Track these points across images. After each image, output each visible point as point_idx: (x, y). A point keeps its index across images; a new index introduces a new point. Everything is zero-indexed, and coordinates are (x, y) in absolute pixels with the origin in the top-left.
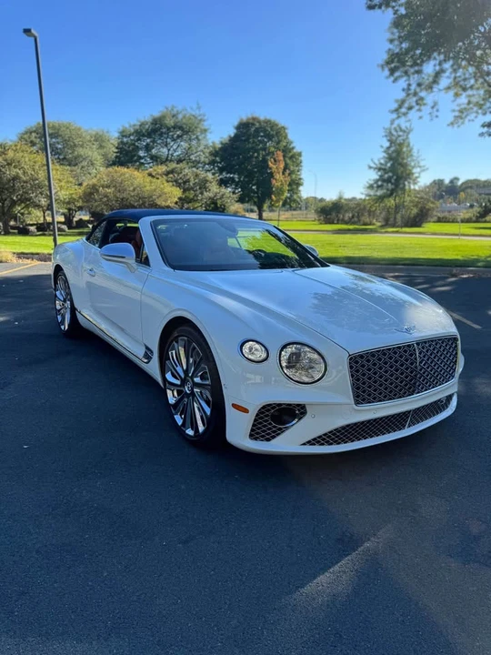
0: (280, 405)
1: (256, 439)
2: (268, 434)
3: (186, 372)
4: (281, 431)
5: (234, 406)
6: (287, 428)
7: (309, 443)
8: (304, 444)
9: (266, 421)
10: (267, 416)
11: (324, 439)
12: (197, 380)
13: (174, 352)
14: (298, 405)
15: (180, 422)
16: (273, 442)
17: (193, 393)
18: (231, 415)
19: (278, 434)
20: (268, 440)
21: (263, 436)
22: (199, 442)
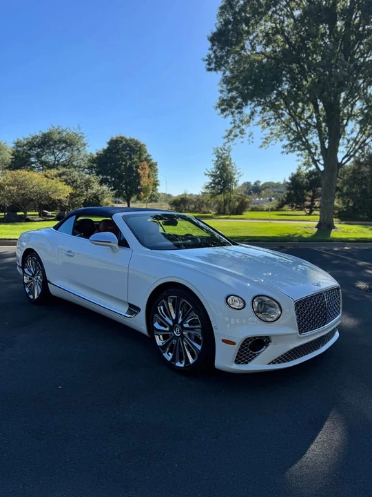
0: (255, 338)
1: (239, 363)
2: (247, 359)
3: (175, 321)
4: (255, 356)
5: (223, 341)
6: (259, 354)
7: (273, 362)
8: (269, 364)
9: (246, 350)
10: (246, 346)
11: (281, 359)
12: (186, 325)
13: (162, 307)
14: (266, 337)
15: (169, 358)
16: (250, 364)
17: (182, 336)
18: (220, 347)
19: (253, 359)
20: (246, 363)
21: (243, 361)
22: (189, 371)
